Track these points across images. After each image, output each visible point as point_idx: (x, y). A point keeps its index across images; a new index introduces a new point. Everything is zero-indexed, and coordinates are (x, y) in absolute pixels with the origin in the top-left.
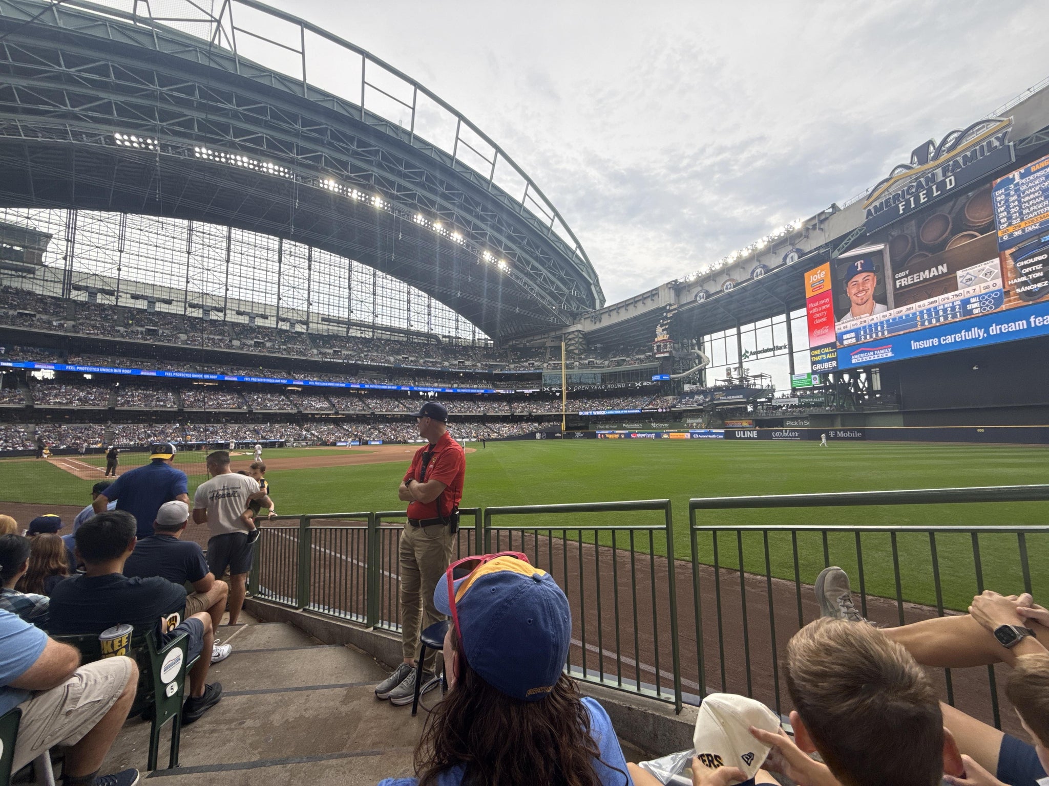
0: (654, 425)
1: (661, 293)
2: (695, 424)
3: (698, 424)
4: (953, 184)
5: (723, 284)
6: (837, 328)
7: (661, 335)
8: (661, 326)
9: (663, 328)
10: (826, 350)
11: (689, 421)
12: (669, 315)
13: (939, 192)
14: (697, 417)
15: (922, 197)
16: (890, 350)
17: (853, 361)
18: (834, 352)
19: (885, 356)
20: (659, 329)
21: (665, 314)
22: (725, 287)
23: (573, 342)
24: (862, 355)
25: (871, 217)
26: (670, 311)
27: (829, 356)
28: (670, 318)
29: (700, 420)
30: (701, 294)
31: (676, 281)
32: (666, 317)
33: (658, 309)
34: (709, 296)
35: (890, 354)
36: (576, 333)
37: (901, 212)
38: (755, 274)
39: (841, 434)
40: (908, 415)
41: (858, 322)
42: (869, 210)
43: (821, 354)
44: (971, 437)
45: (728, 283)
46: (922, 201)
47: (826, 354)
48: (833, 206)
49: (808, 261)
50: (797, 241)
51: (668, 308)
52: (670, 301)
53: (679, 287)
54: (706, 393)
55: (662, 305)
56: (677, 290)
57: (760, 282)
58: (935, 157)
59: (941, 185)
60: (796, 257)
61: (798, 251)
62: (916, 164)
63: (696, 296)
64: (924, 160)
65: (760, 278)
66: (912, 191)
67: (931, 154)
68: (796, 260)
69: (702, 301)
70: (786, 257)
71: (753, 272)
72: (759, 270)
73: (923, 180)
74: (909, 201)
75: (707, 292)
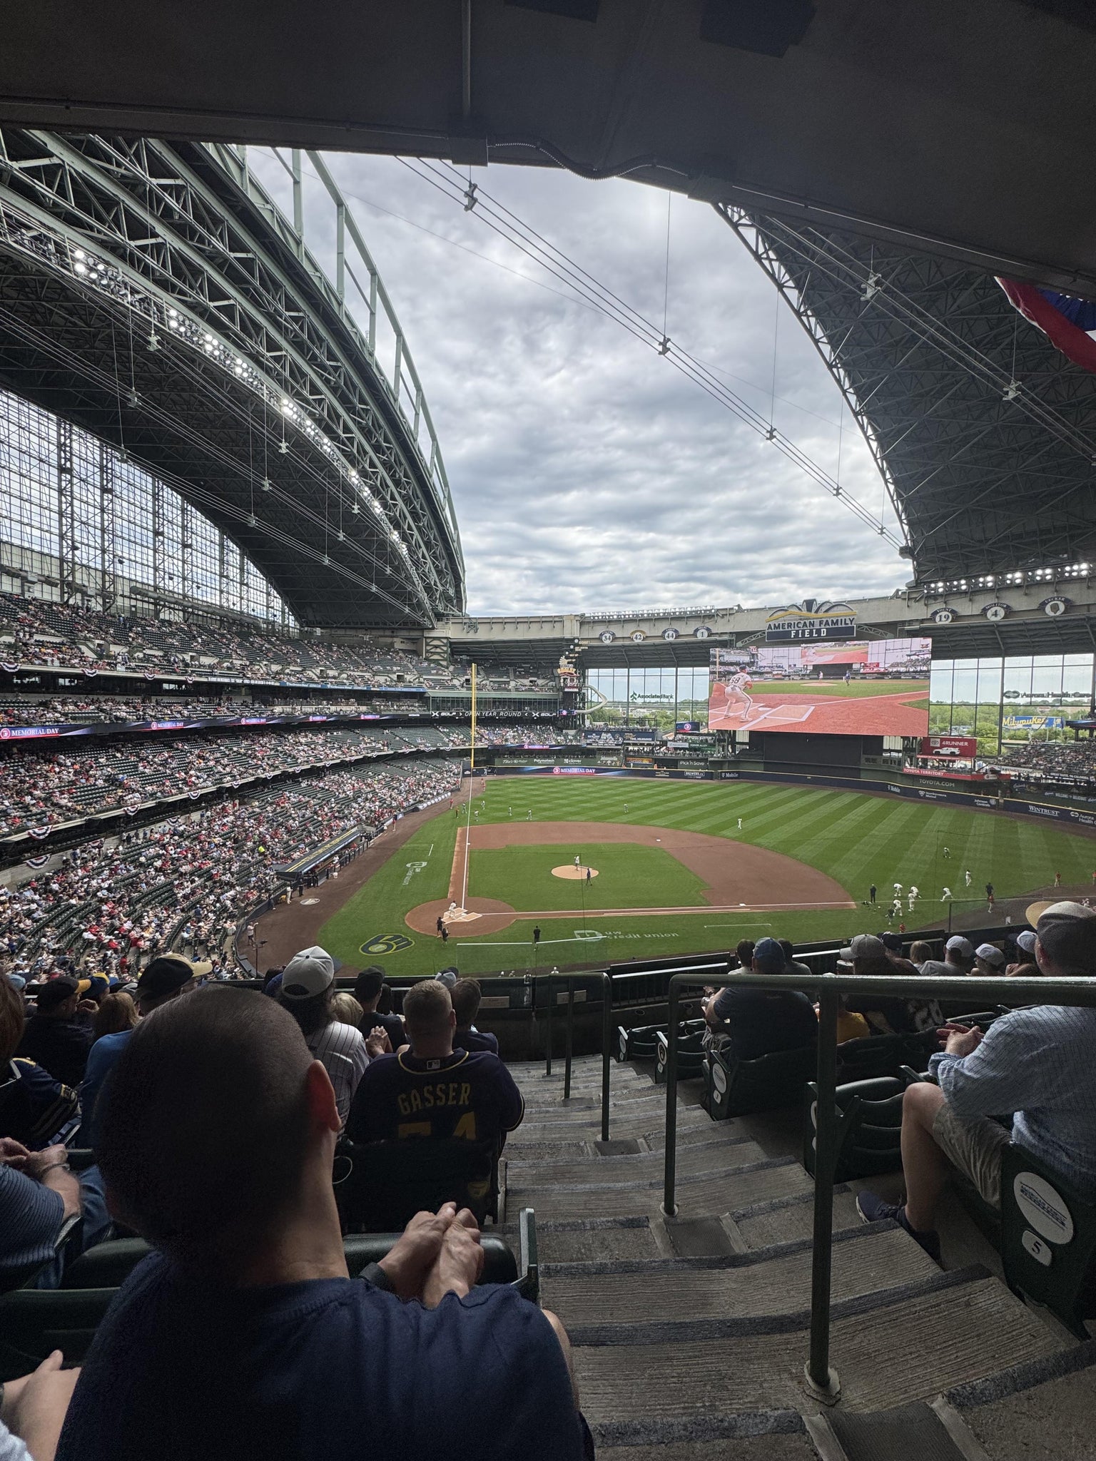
0: (566, 761)
1: (567, 623)
2: (609, 762)
3: (612, 762)
4: (825, 635)
5: (633, 633)
7: (565, 666)
8: (567, 658)
9: (569, 660)
11: (603, 758)
12: (577, 649)
13: (816, 635)
14: (612, 755)
15: (806, 633)
20: (563, 661)
21: (571, 647)
22: (634, 636)
23: (438, 650)
25: (770, 630)
26: (578, 645)
28: (578, 652)
29: (615, 758)
30: (608, 635)
31: (583, 615)
32: (573, 650)
33: (562, 639)
34: (615, 639)
36: (445, 641)
37: (792, 637)
38: (666, 635)
39: (728, 775)
40: (767, 766)
42: (770, 625)
44: (803, 781)
45: (638, 634)
46: (806, 636)
48: (739, 606)
49: (716, 641)
50: (707, 620)
51: (576, 641)
52: (577, 634)
53: (584, 621)
54: (613, 733)
55: (568, 636)
56: (582, 624)
57: (671, 644)
58: (816, 612)
59: (818, 631)
60: (706, 634)
61: (708, 629)
62: (804, 609)
63: (601, 635)
64: (809, 609)
65: (671, 639)
66: (800, 625)
67: (814, 608)
68: (705, 637)
69: (607, 642)
70: (697, 630)
71: (665, 632)
72: (671, 633)
73: (807, 622)
74: (797, 631)
75: (613, 634)
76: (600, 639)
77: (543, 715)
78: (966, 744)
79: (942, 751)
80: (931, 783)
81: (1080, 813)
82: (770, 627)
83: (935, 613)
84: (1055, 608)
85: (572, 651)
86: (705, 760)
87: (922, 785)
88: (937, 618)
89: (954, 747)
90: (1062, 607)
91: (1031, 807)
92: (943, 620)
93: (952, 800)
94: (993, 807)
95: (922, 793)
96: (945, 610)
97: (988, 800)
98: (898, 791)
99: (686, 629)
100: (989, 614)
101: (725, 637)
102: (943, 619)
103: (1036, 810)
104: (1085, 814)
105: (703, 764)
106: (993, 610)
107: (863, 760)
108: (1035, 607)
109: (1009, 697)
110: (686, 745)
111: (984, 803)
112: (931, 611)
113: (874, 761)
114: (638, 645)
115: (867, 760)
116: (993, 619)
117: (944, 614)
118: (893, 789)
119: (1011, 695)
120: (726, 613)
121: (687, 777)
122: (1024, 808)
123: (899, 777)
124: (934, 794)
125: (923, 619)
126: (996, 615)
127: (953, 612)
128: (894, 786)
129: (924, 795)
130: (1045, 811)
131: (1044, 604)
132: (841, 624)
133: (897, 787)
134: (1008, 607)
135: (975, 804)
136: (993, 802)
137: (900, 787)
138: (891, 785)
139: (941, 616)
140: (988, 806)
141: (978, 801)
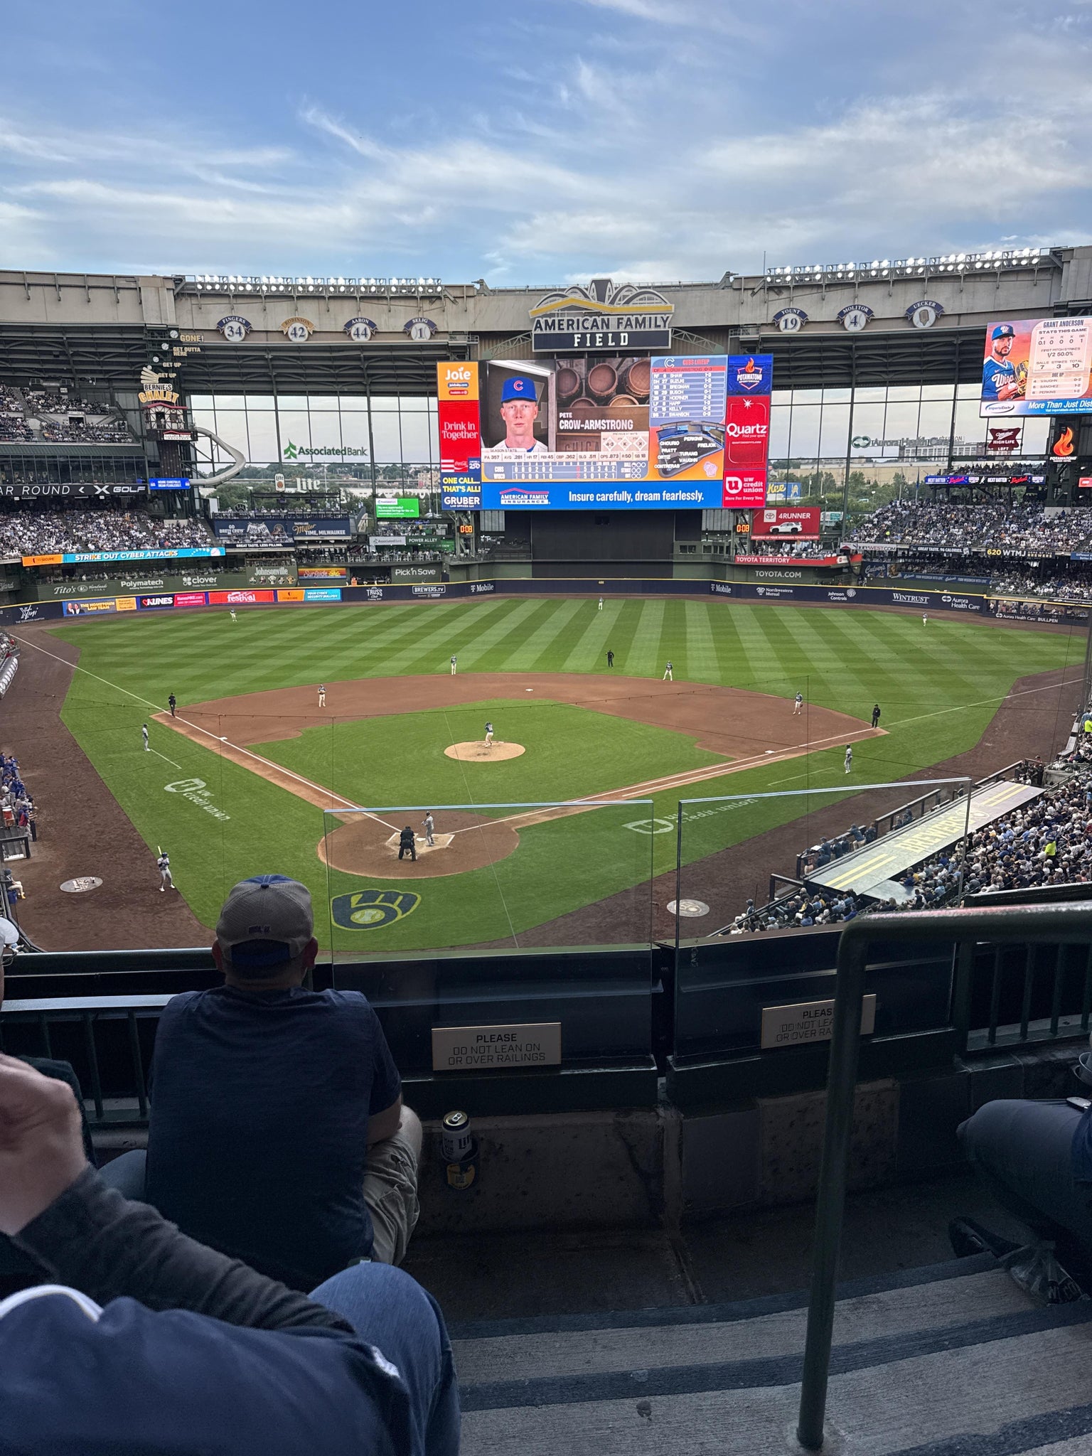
0: (187, 581)
1: (148, 295)
2: (272, 578)
3: (278, 577)
4: (626, 344)
6: (483, 455)
8: (156, 369)
9: (162, 375)
10: (466, 481)
11: (261, 572)
12: (177, 351)
13: (614, 344)
15: (598, 340)
16: (546, 496)
17: (503, 502)
18: (477, 485)
19: (540, 503)
20: (149, 376)
21: (165, 347)
22: (291, 330)
24: (514, 496)
25: (538, 331)
26: (177, 343)
27: (470, 489)
28: (180, 358)
29: (283, 571)
30: (235, 325)
31: (179, 278)
32: (170, 352)
33: (141, 328)
34: (250, 332)
35: (546, 502)
37: (576, 345)
38: (353, 330)
39: (480, 588)
40: (538, 568)
41: (513, 455)
42: (538, 322)
43: (458, 484)
44: (594, 588)
45: (298, 325)
46: (598, 344)
47: (466, 485)
48: (481, 282)
49: (446, 347)
50: (426, 305)
51: (174, 334)
52: (171, 320)
53: (182, 290)
54: (270, 522)
55: (152, 319)
56: (178, 296)
57: (362, 348)
58: (612, 302)
59: (616, 337)
60: (427, 332)
61: (431, 324)
62: (593, 294)
63: (221, 324)
64: (601, 298)
65: (362, 340)
66: (587, 324)
67: (610, 293)
68: (426, 338)
69: (236, 339)
70: (410, 325)
71: (349, 324)
72: (362, 327)
73: (599, 319)
74: (584, 335)
75: (247, 324)
76: (219, 331)
77: (117, 490)
78: (808, 515)
79: (782, 528)
80: (770, 574)
81: (952, 596)
82: (538, 326)
83: (779, 315)
84: (924, 317)
85: (165, 355)
86: (437, 564)
87: (760, 579)
88: (782, 325)
89: (796, 521)
90: (932, 315)
91: (896, 596)
92: (790, 328)
93: (801, 595)
94: (850, 600)
95: (760, 590)
96: (792, 310)
97: (845, 591)
98: (729, 590)
99: (391, 320)
100: (847, 320)
101: (462, 341)
102: (790, 326)
103: (903, 598)
104: (958, 597)
105: (432, 572)
106: (852, 314)
107: (677, 550)
108: (902, 313)
109: (857, 446)
110: (401, 541)
111: (840, 596)
112: (774, 310)
113: (692, 548)
114: (299, 349)
115: (683, 548)
116: (852, 329)
117: (790, 316)
118: (719, 589)
119: (861, 442)
120: (463, 294)
121: (416, 597)
122: (884, 599)
123: (728, 569)
124: (776, 590)
125: (762, 324)
126: (855, 322)
127: (802, 315)
128: (721, 584)
129: (764, 593)
130: (913, 598)
131: (911, 310)
132: (650, 327)
133: (725, 584)
134: (870, 312)
135: (828, 599)
136: (851, 593)
137: (730, 585)
138: (716, 583)
139: (786, 320)
140: (845, 599)
141: (833, 594)
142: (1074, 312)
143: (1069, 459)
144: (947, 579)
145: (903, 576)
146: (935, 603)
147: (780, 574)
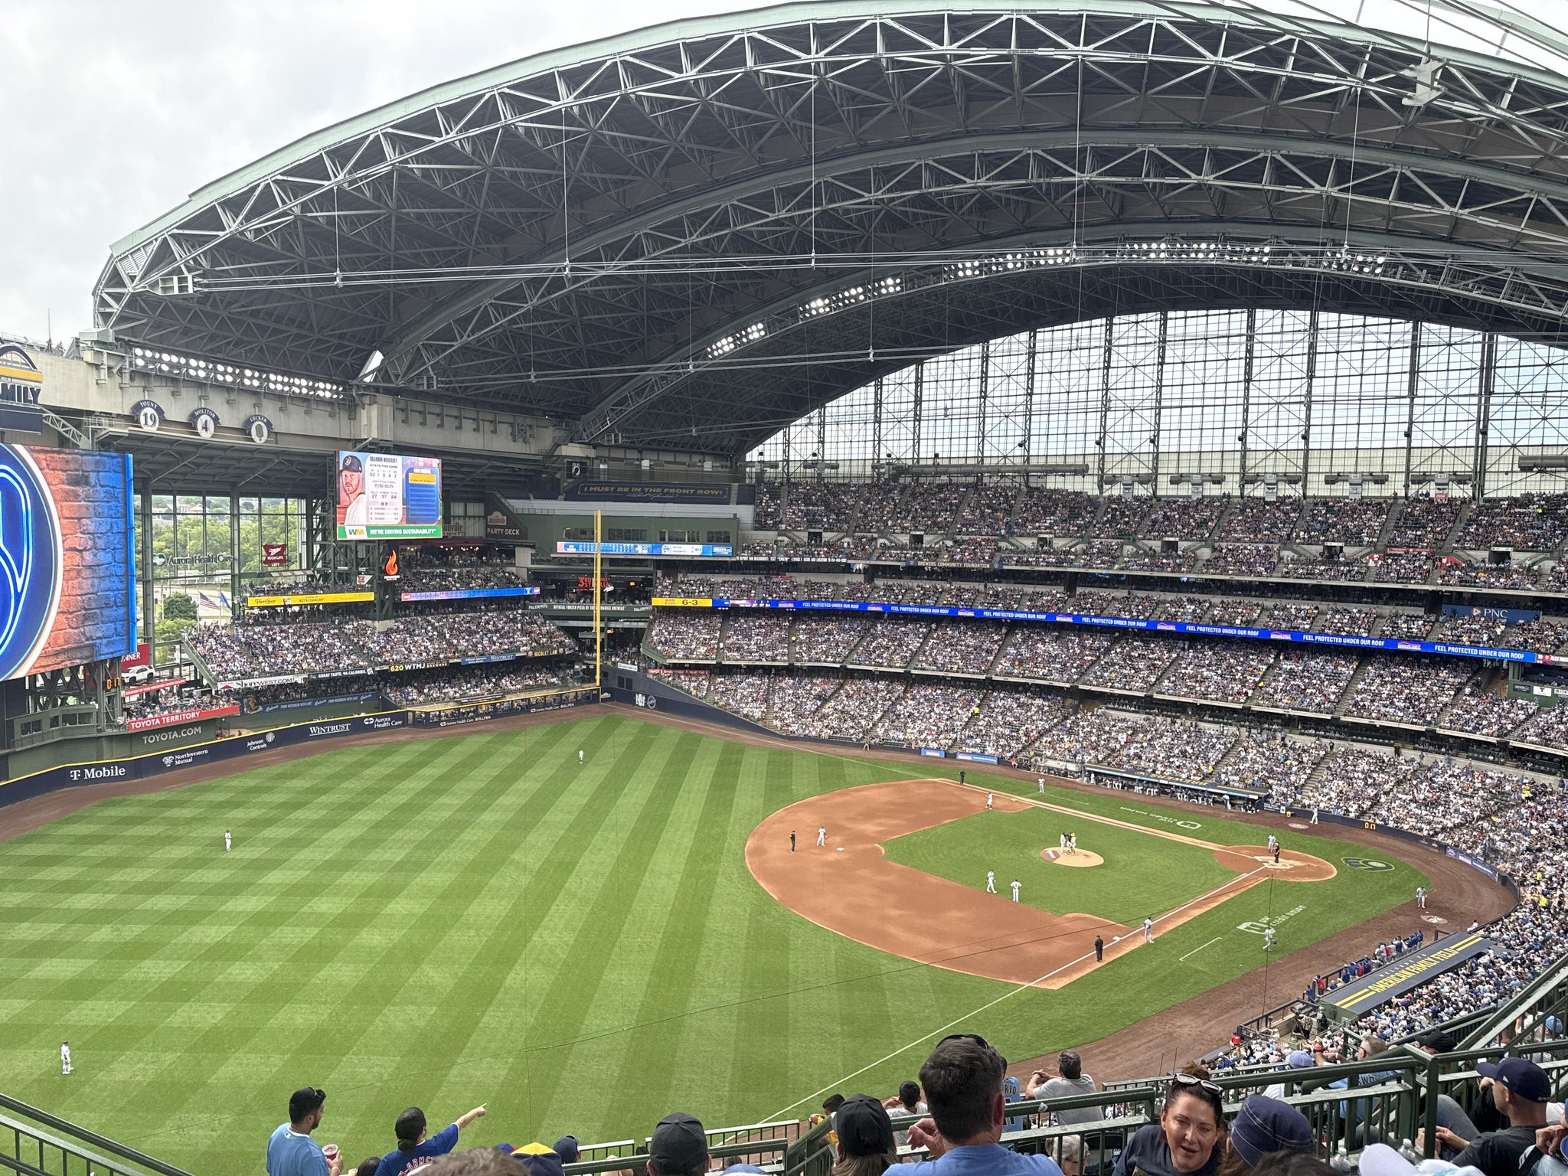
81: (374, 717)
83: (137, 408)
84: (260, 433)
87: (153, 746)
88: (141, 420)
90: (266, 432)
91: (313, 730)
92: (149, 425)
94: (270, 745)
95: (168, 760)
96: (148, 403)
97: (264, 737)
98: (121, 772)
100: (199, 425)
103: (320, 731)
104: (379, 717)
106: (202, 418)
108: (237, 424)
111: (259, 744)
112: (129, 399)
116: (206, 435)
117: (148, 411)
118: (91, 774)
122: (302, 734)
123: (105, 744)
124: (188, 755)
125: (118, 415)
126: (205, 428)
127: (159, 410)
128: (99, 767)
129: (174, 762)
130: (333, 728)
131: (249, 423)
132: (19, 400)
133: (108, 766)
134: (216, 420)
135: (247, 750)
136: (270, 738)
137: (120, 765)
138: (82, 768)
139: (146, 415)
140: (265, 745)
141: (252, 743)
142: (386, 450)
143: (396, 578)
144: (316, 704)
145: (265, 709)
146: (358, 727)
147: (175, 735)
